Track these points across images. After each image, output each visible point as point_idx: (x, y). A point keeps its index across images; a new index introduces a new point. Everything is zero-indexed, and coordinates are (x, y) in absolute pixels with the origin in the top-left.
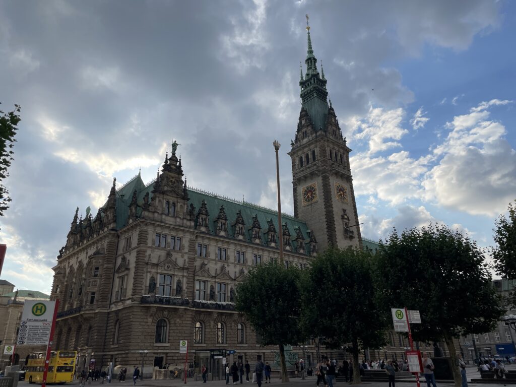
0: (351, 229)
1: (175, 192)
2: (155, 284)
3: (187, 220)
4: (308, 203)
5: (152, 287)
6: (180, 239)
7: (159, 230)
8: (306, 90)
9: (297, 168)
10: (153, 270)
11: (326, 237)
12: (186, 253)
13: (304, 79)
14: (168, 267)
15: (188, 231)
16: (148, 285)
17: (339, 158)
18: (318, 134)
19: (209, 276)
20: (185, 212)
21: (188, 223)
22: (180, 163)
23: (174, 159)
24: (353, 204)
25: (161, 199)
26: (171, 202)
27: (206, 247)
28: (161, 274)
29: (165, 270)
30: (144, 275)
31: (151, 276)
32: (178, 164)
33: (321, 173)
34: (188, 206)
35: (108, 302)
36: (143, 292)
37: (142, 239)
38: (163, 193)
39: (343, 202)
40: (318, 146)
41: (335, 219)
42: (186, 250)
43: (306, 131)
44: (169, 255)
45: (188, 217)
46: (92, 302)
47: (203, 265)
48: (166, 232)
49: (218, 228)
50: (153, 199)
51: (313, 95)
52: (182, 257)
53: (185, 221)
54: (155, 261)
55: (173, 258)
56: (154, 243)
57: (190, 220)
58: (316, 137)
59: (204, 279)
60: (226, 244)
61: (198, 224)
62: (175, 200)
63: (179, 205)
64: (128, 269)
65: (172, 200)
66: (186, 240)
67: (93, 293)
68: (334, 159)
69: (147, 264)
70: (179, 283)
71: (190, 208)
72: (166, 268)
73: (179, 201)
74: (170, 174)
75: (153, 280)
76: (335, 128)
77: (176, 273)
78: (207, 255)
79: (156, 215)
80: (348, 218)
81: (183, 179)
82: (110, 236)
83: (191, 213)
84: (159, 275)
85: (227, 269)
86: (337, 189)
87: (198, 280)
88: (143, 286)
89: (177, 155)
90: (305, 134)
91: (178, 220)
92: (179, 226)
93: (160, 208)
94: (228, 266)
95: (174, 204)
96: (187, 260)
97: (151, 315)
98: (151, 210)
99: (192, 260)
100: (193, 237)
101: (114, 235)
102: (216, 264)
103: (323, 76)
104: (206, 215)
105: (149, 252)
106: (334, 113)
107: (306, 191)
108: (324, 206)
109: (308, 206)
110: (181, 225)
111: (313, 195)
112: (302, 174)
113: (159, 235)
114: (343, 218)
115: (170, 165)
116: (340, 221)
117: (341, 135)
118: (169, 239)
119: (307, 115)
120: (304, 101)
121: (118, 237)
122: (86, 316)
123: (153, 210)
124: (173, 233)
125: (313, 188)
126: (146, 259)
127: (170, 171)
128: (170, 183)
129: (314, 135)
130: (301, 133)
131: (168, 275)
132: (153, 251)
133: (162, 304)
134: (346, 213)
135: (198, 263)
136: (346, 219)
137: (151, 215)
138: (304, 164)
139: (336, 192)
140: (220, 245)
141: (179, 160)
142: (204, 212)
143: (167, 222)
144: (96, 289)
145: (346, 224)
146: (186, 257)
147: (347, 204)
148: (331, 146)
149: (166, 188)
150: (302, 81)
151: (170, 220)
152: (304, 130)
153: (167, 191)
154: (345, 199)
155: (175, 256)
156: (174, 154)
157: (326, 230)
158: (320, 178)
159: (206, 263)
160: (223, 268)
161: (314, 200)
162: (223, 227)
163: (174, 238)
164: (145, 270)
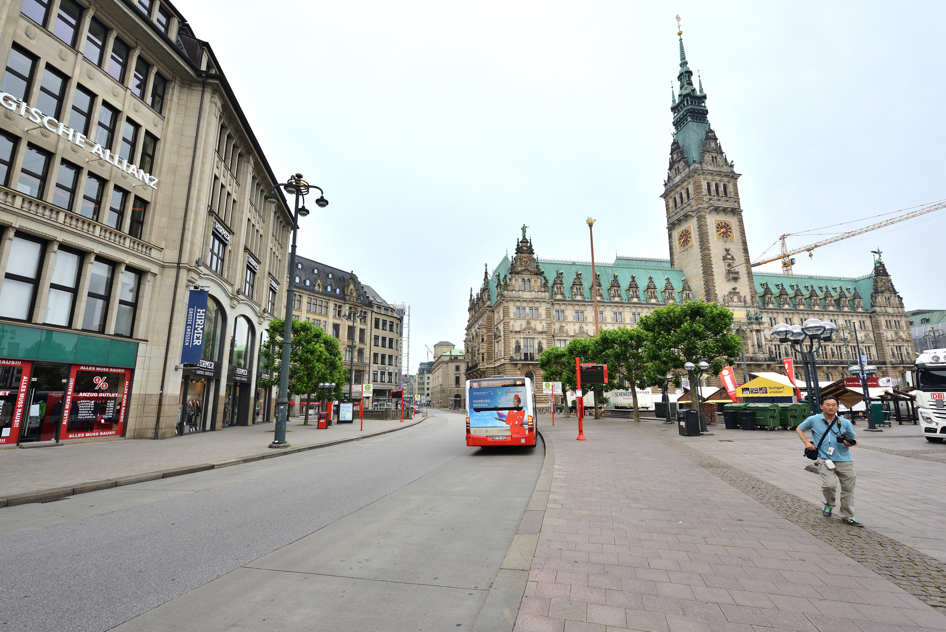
0: (737, 269)
1: (528, 270)
2: (520, 347)
3: (542, 292)
4: (683, 249)
5: (518, 348)
6: (537, 309)
7: (518, 304)
8: (678, 116)
9: (671, 212)
10: (517, 336)
11: (702, 283)
12: (543, 320)
13: (677, 102)
14: (529, 332)
15: (543, 301)
16: (514, 347)
17: (721, 189)
18: (691, 168)
19: (568, 336)
20: (539, 285)
21: (543, 294)
22: (531, 243)
23: (525, 240)
24: (741, 240)
25: (517, 278)
26: (526, 279)
27: (563, 311)
28: (524, 338)
29: (527, 335)
30: (510, 340)
31: (516, 340)
32: (529, 244)
33: (696, 213)
34: (541, 280)
35: (494, 360)
36: (511, 353)
37: (506, 313)
38: (518, 273)
39: (725, 242)
40: (692, 183)
41: (713, 262)
42: (544, 317)
43: (678, 167)
44: (528, 323)
45: (543, 289)
46: (483, 360)
47: (562, 327)
48: (524, 304)
49: (574, 294)
50: (510, 280)
51: (687, 120)
52: (541, 323)
53: (540, 293)
54: (518, 329)
55: (533, 325)
56: (515, 314)
57: (545, 291)
58: (689, 171)
59: (564, 338)
60: (583, 307)
61: (554, 293)
62: (529, 276)
63: (533, 280)
64: (500, 336)
65: (526, 277)
66: (542, 309)
67: (483, 354)
68: (713, 192)
69: (511, 332)
70: (540, 344)
71: (543, 281)
72: (527, 333)
73: (533, 277)
74: (523, 255)
75: (518, 343)
76: (714, 155)
77: (536, 337)
78: (565, 318)
79: (514, 292)
80: (733, 257)
81: (535, 256)
82: (487, 312)
83: (545, 285)
84: (522, 339)
85: (585, 328)
86: (717, 227)
87: (558, 340)
88: (511, 349)
89: (527, 237)
90: (677, 171)
91: (533, 293)
92: (534, 298)
93: (517, 286)
94: (587, 325)
95: (529, 280)
96: (545, 325)
97: (519, 369)
98: (509, 289)
99: (549, 325)
100: (549, 306)
101: (490, 311)
102: (574, 325)
103: (701, 90)
104: (561, 284)
105: (512, 322)
106: (715, 135)
107: (681, 236)
108: (699, 250)
109: (684, 251)
110: (537, 297)
111: (689, 239)
112: (676, 218)
113: (518, 308)
114: (725, 258)
115: (522, 247)
116: (722, 263)
117: (726, 159)
118: (527, 310)
119: (679, 147)
120: (678, 129)
121: (493, 311)
122: (481, 370)
123: (512, 289)
124: (531, 305)
125: (688, 231)
126: (511, 329)
127: (522, 253)
128: (523, 263)
129: (687, 170)
130: (673, 171)
131: (530, 338)
132: (515, 322)
133: (528, 360)
134: (730, 252)
135: (557, 326)
136: (730, 259)
137: (510, 293)
138: (679, 205)
139: (715, 232)
140: (577, 308)
141: (529, 241)
142: (558, 281)
143: (525, 297)
144: (484, 351)
145: (729, 265)
146: (544, 323)
147: (732, 241)
148: (709, 177)
149: (520, 269)
150: (675, 105)
151: (527, 295)
152: (676, 166)
153: (521, 271)
154: (729, 236)
155: (533, 323)
156: (524, 237)
157: (702, 275)
158: (695, 219)
159: (564, 325)
160: (581, 328)
161: (689, 245)
162: (579, 291)
163: (531, 308)
164: (511, 336)
